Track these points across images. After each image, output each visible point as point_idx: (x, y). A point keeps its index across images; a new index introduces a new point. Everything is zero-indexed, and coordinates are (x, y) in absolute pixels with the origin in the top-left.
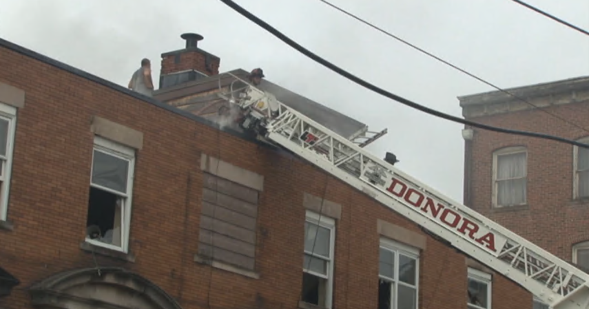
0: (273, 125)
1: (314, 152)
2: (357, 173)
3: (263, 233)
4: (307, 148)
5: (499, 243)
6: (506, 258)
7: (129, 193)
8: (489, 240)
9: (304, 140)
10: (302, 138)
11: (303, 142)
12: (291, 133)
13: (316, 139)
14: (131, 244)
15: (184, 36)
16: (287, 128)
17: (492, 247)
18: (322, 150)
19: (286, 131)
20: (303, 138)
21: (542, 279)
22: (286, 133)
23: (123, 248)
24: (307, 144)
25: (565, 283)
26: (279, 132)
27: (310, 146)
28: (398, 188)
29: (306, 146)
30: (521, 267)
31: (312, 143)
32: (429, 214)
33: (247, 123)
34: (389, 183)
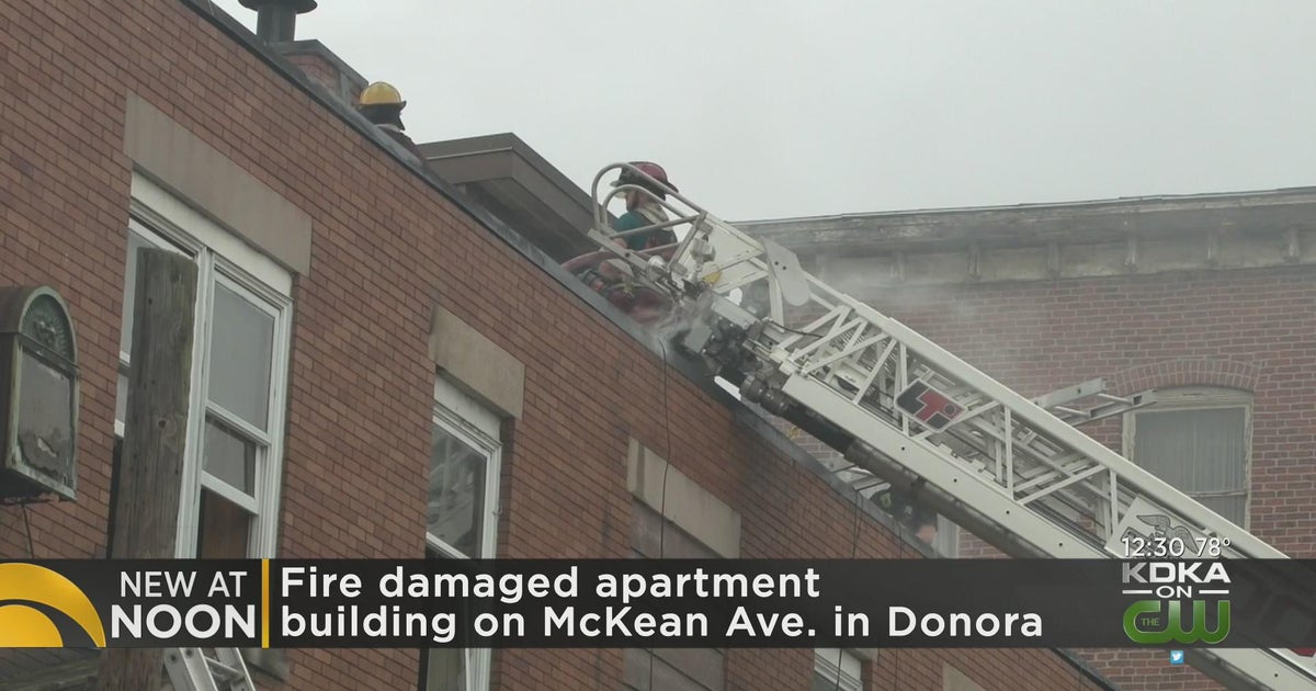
0: (790, 350)
1: (944, 451)
4: (920, 438)
9: (912, 412)
10: (903, 401)
11: (907, 417)
12: (863, 386)
13: (953, 410)
16: (844, 365)
19: (842, 375)
20: (908, 401)
22: (840, 381)
24: (923, 424)
26: (819, 375)
27: (930, 431)
29: (916, 430)
31: (937, 422)
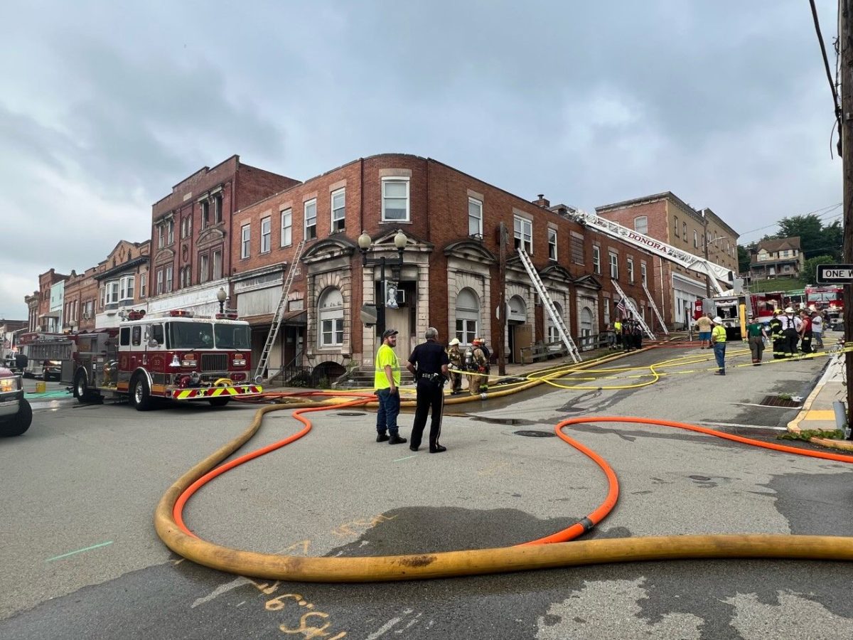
1: (602, 227)
2: (617, 232)
3: (585, 252)
5: (667, 250)
6: (670, 254)
7: (556, 244)
8: (664, 249)
14: (558, 258)
15: (539, 196)
17: (665, 251)
18: (605, 226)
21: (683, 259)
23: (556, 260)
25: (690, 260)
28: (632, 236)
30: (675, 256)
32: (643, 242)
33: (578, 220)
34: (629, 234)
